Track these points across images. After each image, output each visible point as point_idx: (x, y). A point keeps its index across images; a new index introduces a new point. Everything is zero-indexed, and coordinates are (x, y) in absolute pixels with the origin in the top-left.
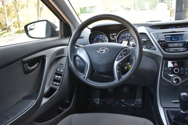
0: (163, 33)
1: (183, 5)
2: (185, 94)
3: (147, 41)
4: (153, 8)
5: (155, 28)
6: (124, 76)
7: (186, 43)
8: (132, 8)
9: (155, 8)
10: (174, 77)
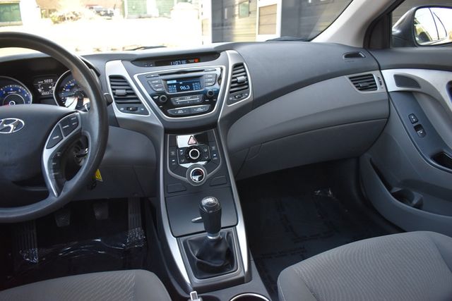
0: (161, 75)
1: (226, 10)
2: (211, 200)
3: (128, 94)
4: (165, 14)
5: (144, 63)
6: (70, 181)
7: (208, 94)
8: (117, 12)
9: (169, 13)
10: (192, 167)
